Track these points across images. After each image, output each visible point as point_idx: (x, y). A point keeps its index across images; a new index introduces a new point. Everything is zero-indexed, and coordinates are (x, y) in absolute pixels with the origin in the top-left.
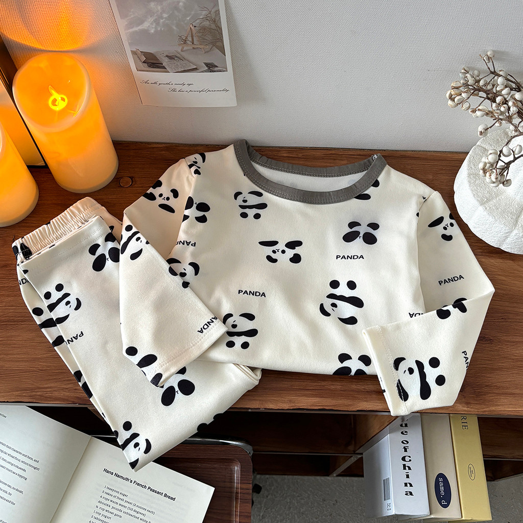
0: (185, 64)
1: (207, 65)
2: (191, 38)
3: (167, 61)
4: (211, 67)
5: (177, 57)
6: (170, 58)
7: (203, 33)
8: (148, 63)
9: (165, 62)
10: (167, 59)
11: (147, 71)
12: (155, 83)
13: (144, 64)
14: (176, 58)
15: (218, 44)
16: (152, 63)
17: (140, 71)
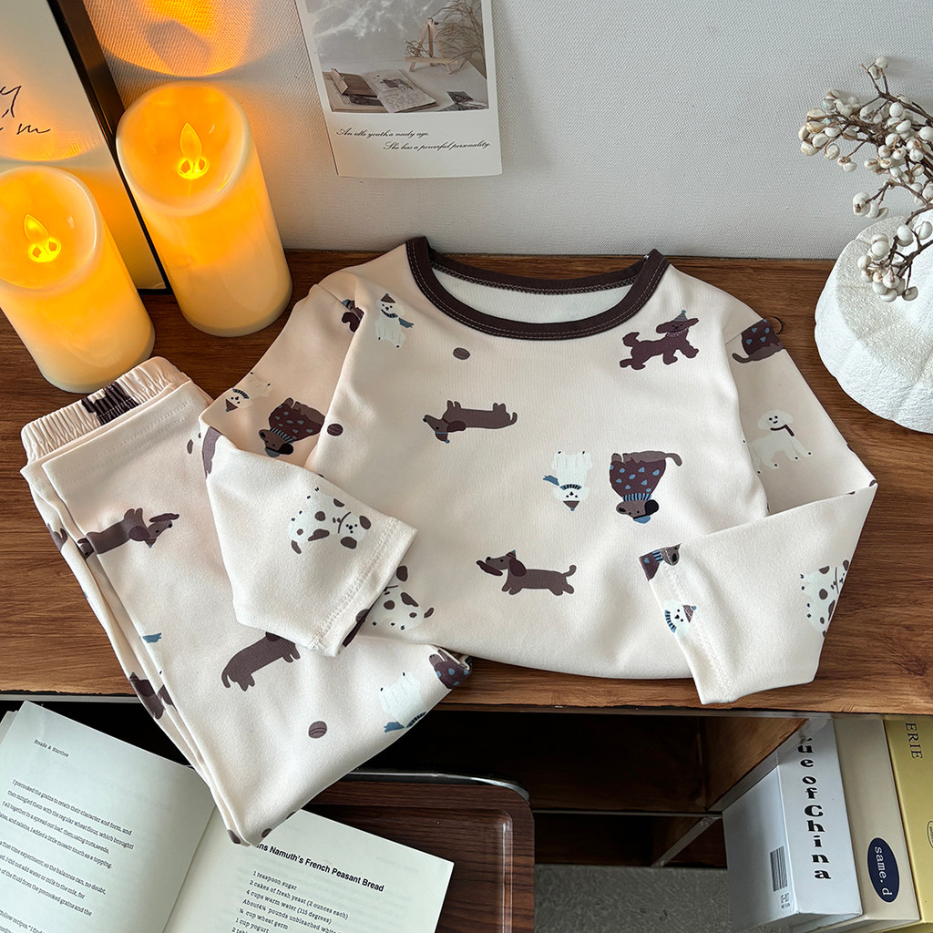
0: (417, 95)
1: (454, 96)
2: (428, 45)
3: (384, 90)
4: (461, 101)
5: (402, 82)
6: (391, 84)
7: (450, 35)
8: (351, 96)
9: (382, 92)
10: (384, 87)
11: (350, 111)
12: (362, 133)
13: (345, 97)
14: (400, 85)
15: (476, 55)
16: (359, 94)
17: (337, 110)
